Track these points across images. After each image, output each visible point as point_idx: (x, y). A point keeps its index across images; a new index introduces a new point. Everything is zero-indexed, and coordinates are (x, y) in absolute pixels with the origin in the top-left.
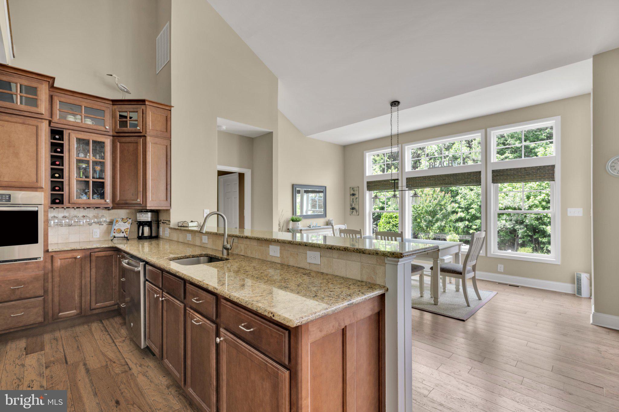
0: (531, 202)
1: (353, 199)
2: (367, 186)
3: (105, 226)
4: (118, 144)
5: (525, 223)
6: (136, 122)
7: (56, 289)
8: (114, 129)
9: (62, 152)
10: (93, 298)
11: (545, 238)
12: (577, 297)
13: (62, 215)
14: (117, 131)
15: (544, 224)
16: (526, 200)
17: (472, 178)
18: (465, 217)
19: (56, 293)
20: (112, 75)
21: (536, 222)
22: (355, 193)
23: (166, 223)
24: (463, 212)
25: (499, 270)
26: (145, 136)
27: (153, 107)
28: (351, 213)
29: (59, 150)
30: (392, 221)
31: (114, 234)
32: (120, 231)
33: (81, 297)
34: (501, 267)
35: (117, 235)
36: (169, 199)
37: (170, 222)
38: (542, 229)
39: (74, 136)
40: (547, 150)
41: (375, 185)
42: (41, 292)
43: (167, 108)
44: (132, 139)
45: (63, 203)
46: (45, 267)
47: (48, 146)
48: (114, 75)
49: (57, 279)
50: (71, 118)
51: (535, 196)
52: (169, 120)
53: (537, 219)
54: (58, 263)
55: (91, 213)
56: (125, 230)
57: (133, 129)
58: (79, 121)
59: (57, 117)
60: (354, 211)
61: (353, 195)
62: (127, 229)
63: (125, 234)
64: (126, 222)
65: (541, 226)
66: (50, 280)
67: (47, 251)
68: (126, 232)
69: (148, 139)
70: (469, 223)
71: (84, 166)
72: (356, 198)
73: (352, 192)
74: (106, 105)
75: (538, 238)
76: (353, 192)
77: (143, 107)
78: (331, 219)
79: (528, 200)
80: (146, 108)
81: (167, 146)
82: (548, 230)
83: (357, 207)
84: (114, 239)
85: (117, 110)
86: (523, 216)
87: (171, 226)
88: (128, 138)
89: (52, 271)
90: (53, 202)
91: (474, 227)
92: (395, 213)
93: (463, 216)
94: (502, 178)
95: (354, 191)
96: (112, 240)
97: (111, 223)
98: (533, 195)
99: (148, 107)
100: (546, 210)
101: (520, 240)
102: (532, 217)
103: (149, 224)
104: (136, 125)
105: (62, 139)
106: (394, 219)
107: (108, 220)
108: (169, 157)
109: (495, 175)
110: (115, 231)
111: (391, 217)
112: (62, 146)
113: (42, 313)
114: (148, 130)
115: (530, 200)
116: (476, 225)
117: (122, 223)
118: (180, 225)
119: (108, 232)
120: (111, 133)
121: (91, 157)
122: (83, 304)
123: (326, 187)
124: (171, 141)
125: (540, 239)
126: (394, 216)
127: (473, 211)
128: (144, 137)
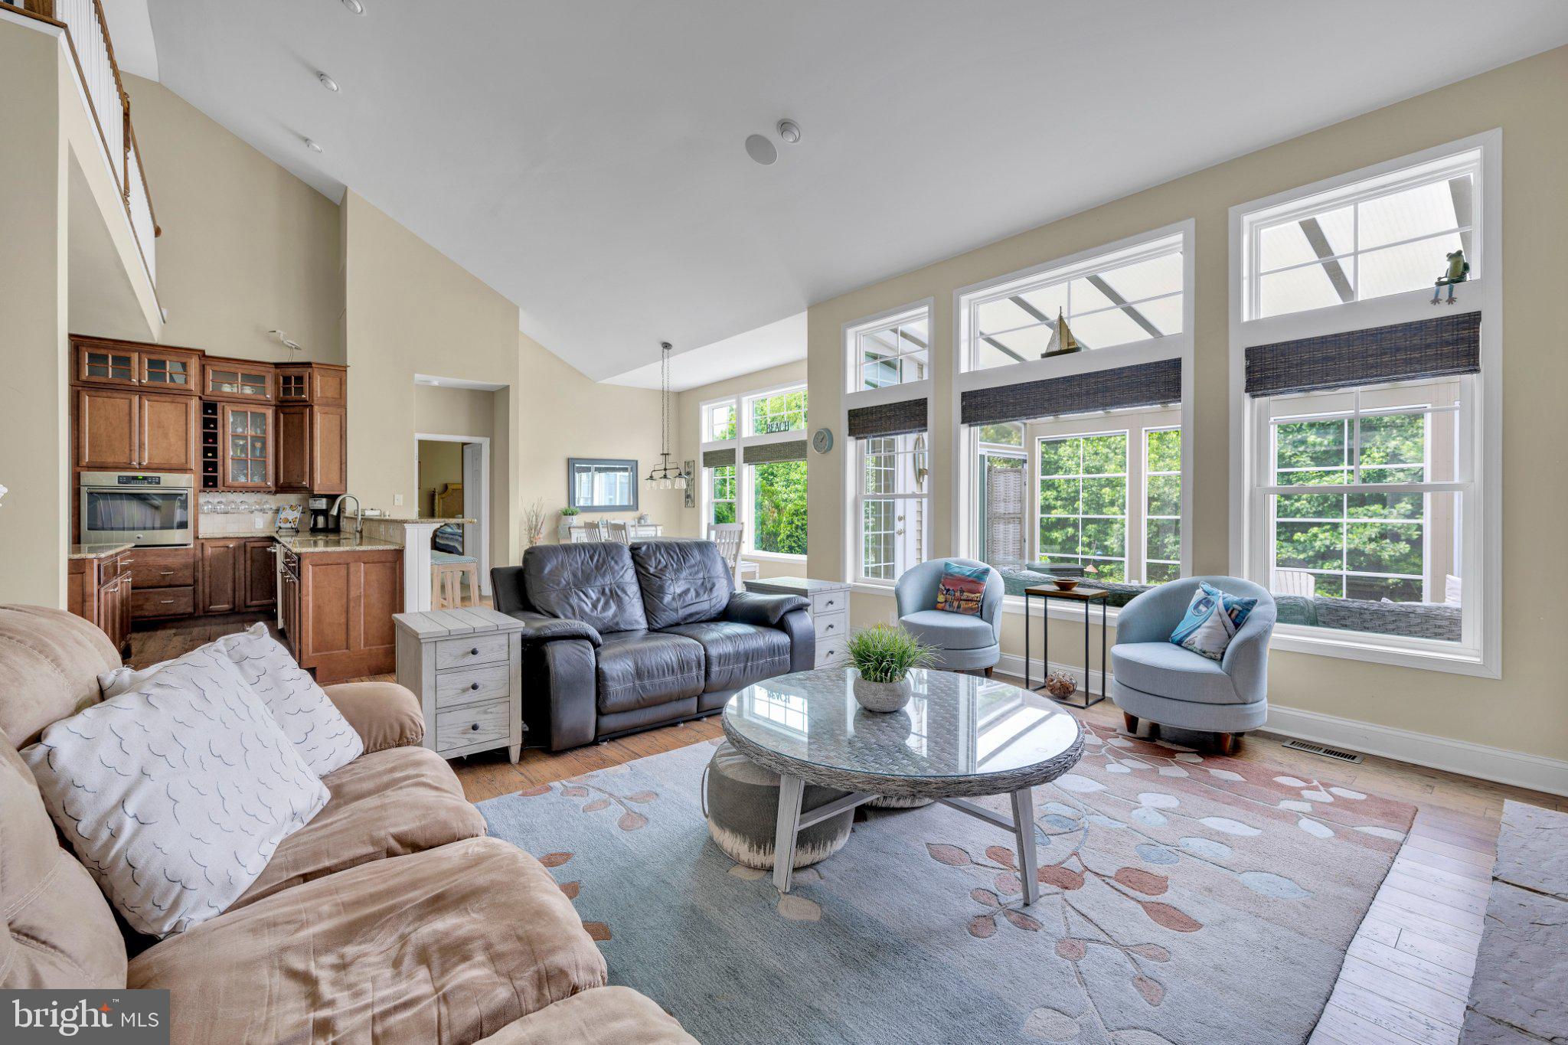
2: (705, 460)
3: (270, 515)
4: (282, 415)
6: (301, 389)
7: (207, 579)
8: (277, 398)
9: (215, 428)
10: (249, 594)
13: (216, 500)
14: (279, 399)
19: (207, 584)
20: (275, 331)
22: (690, 470)
26: (312, 405)
27: (323, 370)
28: (686, 503)
29: (212, 426)
31: (280, 525)
32: (287, 521)
33: (234, 591)
35: (282, 525)
36: (344, 482)
39: (229, 410)
42: (191, 581)
43: (339, 371)
44: (298, 409)
45: (216, 486)
46: (194, 555)
47: (200, 423)
48: (278, 331)
49: (207, 569)
50: (226, 389)
52: (343, 384)
54: (209, 551)
55: (251, 498)
56: (294, 519)
57: (298, 397)
58: (235, 390)
59: (210, 388)
60: (690, 500)
61: (688, 474)
62: (297, 518)
63: (293, 524)
64: (295, 510)
66: (201, 569)
67: (196, 538)
68: (295, 522)
69: (316, 408)
71: (241, 443)
72: (692, 480)
74: (268, 369)
76: (688, 470)
77: (310, 370)
78: (646, 513)
80: (313, 371)
81: (341, 416)
83: (692, 494)
84: (280, 530)
85: (280, 375)
88: (292, 408)
89: (203, 559)
90: (206, 485)
95: (689, 467)
97: (277, 511)
99: (316, 370)
104: (302, 393)
105: (215, 413)
107: (274, 508)
108: (344, 429)
110: (281, 521)
112: (215, 421)
113: (192, 604)
114: (315, 399)
117: (291, 510)
118: (356, 512)
119: (274, 521)
120: (274, 403)
121: (250, 432)
122: (237, 599)
123: (636, 461)
124: (347, 409)
128: (311, 407)
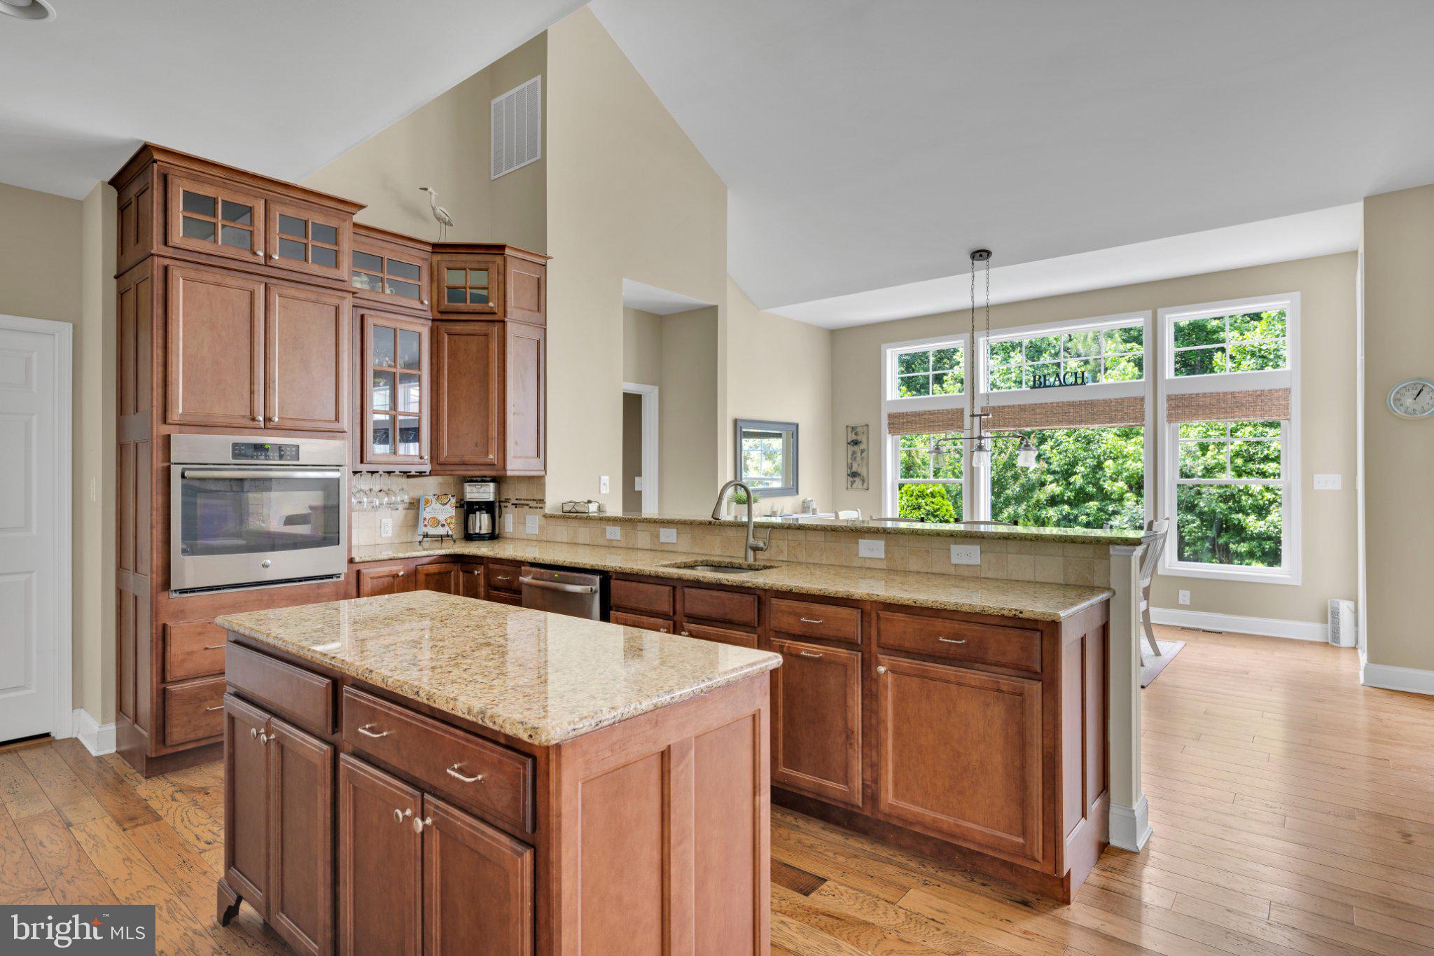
0: (1209, 459)
1: (854, 453)
2: (889, 424)
3: (400, 513)
4: (446, 336)
5: (1197, 510)
6: (484, 292)
8: (436, 305)
11: (1242, 544)
12: (1332, 646)
14: (442, 308)
15: (1241, 510)
16: (1199, 453)
17: (1125, 410)
18: (1062, 494)
20: (426, 189)
21: (1221, 504)
22: (859, 438)
23: (528, 505)
24: (1057, 481)
25: (1181, 602)
26: (504, 322)
27: (518, 261)
28: (849, 484)
30: (924, 504)
31: (426, 530)
32: (436, 523)
34: (1184, 597)
35: (432, 531)
36: (542, 455)
37: (545, 503)
38: (1236, 522)
39: (370, 323)
40: (1245, 337)
41: (908, 422)
43: (540, 261)
44: (477, 328)
46: (346, 593)
48: (430, 189)
51: (1220, 445)
52: (542, 285)
53: (1225, 499)
54: (368, 586)
56: (446, 520)
57: (478, 307)
60: (857, 479)
61: (856, 443)
62: (451, 517)
63: (447, 528)
64: (446, 504)
65: (1234, 516)
67: (350, 561)
68: (449, 524)
69: (511, 327)
70: (1072, 509)
72: (863, 451)
73: (852, 437)
74: (421, 254)
75: (1227, 544)
76: (854, 437)
77: (499, 259)
78: (810, 499)
79: (1204, 455)
80: (505, 261)
81: (538, 342)
82: (1250, 524)
83: (863, 471)
84: (425, 539)
85: (443, 265)
86: (1193, 492)
87: (547, 510)
88: (466, 324)
91: (1083, 518)
92: (931, 485)
93: (1056, 493)
94: (1187, 411)
95: (856, 434)
96: (420, 542)
97: (415, 505)
98: (1214, 443)
99: (509, 259)
100: (1244, 478)
101: (1187, 548)
102: (1214, 494)
103: (489, 507)
104: (486, 300)
106: (929, 500)
107: (409, 500)
108: (542, 365)
109: (1173, 404)
110: (426, 522)
111: (922, 495)
114: (509, 308)
115: (1209, 454)
116: (1088, 515)
117: (439, 506)
118: (567, 508)
119: (412, 524)
120: (431, 314)
123: (797, 426)
124: (545, 329)
125: (1231, 546)
126: (928, 491)
127: (1077, 480)
128: (501, 324)
